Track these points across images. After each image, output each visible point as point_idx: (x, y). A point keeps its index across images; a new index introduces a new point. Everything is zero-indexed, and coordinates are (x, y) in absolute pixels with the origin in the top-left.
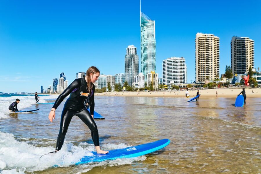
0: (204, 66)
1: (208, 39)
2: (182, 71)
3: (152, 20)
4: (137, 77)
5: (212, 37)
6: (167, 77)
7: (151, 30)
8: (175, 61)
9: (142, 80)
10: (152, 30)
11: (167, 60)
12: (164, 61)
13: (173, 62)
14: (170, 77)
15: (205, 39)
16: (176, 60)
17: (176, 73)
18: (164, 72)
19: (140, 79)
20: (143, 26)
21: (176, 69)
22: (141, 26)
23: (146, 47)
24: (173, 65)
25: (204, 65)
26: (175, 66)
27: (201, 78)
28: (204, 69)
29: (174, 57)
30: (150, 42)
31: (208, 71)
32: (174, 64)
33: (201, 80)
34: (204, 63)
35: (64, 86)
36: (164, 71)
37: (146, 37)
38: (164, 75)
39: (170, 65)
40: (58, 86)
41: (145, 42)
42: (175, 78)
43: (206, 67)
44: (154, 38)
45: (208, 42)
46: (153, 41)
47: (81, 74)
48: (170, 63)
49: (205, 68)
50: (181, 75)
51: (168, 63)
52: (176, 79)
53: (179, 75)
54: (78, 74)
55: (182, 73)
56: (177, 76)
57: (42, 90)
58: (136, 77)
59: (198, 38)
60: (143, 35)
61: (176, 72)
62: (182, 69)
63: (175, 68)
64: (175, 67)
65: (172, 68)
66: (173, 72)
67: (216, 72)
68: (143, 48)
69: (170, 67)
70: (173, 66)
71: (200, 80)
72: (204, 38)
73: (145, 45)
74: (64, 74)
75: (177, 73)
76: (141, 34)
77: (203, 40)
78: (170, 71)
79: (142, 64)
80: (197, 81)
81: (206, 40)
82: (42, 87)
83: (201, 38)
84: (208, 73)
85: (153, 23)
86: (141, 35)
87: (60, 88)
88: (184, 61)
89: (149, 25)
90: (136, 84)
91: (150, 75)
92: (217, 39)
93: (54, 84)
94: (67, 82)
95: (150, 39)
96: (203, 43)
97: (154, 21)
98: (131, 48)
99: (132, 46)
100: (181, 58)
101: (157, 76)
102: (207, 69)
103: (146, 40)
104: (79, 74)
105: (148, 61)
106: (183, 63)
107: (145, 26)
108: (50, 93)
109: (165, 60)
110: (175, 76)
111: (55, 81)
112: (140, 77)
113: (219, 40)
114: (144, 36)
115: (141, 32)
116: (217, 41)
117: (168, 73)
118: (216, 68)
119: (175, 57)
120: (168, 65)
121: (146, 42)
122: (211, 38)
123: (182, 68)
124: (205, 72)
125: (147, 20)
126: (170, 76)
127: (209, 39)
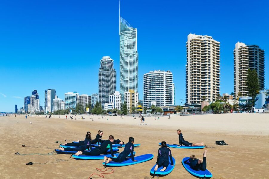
0: (199, 82)
1: (204, 42)
2: (169, 89)
3: (134, 28)
4: (113, 96)
5: (211, 40)
6: (149, 96)
7: (132, 40)
8: (159, 76)
9: (118, 101)
10: (134, 40)
11: (149, 74)
12: (145, 76)
13: (156, 77)
14: (152, 97)
15: (200, 42)
16: (161, 75)
17: (160, 92)
18: (145, 91)
19: (116, 99)
20: (123, 34)
21: (161, 86)
22: (120, 34)
23: (126, 60)
24: (156, 81)
25: (199, 80)
26: (159, 82)
27: (195, 99)
28: (199, 86)
29: (157, 70)
30: (131, 54)
31: (204, 89)
32: (158, 79)
33: (195, 102)
34: (199, 78)
36: (145, 89)
37: (126, 48)
38: (144, 94)
39: (153, 80)
40: (29, 106)
41: (125, 55)
42: (159, 98)
43: (202, 83)
44: (136, 50)
45: (204, 47)
46: (134, 53)
47: (50, 91)
48: (153, 78)
49: (200, 84)
50: (167, 95)
51: (150, 78)
52: (160, 100)
53: (164, 94)
54: (47, 91)
55: (169, 93)
56: (162, 95)
57: (16, 110)
58: (111, 96)
59: (191, 41)
60: (122, 45)
61: (160, 90)
62: (169, 87)
63: (159, 86)
64: (160, 84)
65: (156, 85)
66: (156, 90)
67: (216, 91)
68: (123, 61)
69: (152, 84)
70: (156, 83)
71: (193, 102)
72: (199, 40)
73: (125, 58)
74: (36, 91)
75: (162, 91)
76: (120, 44)
77: (197, 43)
78: (153, 90)
79: (122, 82)
80: (189, 102)
81: (202, 44)
82: (16, 106)
83: (195, 40)
84: (204, 91)
85: (135, 31)
86: (120, 46)
87: (31, 108)
88: (171, 77)
89: (130, 34)
90: (109, 105)
91: (128, 94)
92: (216, 44)
93: (25, 103)
94: (38, 101)
95: (131, 51)
96: (197, 48)
97: (136, 29)
98: (106, 59)
99: (108, 57)
100: (167, 72)
101: (138, 96)
102: (202, 86)
103: (127, 52)
104: (48, 91)
105: (128, 78)
106: (170, 78)
107: (125, 35)
109: (147, 74)
110: (159, 95)
111: (27, 99)
112: (116, 97)
113: (219, 45)
114: (124, 47)
115: (120, 42)
116: (216, 47)
117: (150, 92)
118: (216, 86)
119: (159, 71)
120: (150, 80)
121: (127, 54)
122: (209, 41)
123: (169, 85)
124: (200, 90)
125: (128, 27)
126: (153, 95)
127: (206, 43)
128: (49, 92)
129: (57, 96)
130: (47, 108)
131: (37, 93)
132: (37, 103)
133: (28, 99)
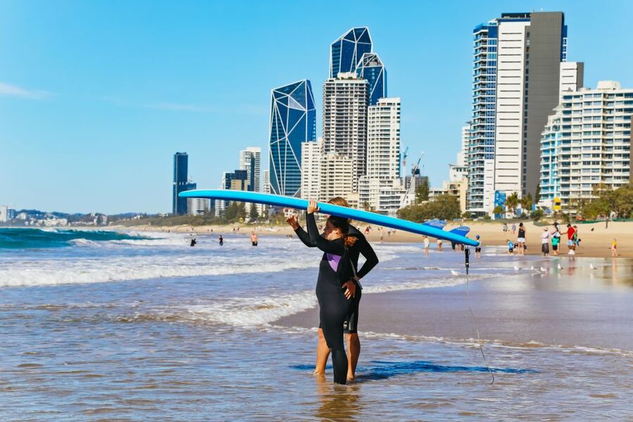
35: (363, 150)
40: (311, 153)
47: (520, 26)
54: (493, 31)
74: (366, 38)
82: (181, 162)
87: (328, 168)
93: (276, 133)
94: (393, 112)
104: (504, 27)
108: (244, 214)
111: (293, 104)
128: (513, 35)
129: (580, 67)
130: (488, 165)
131: (368, 49)
132: (385, 134)
133: (299, 107)
